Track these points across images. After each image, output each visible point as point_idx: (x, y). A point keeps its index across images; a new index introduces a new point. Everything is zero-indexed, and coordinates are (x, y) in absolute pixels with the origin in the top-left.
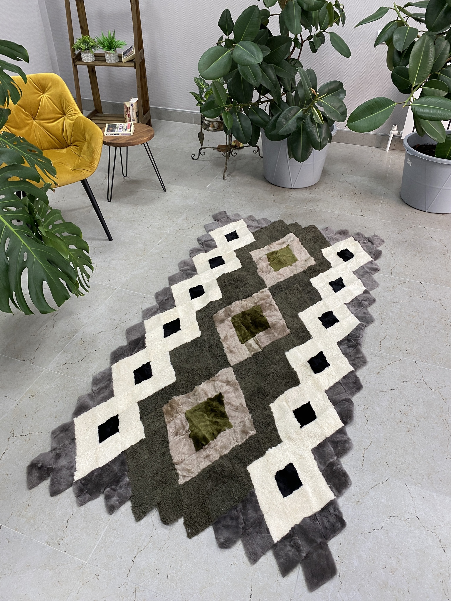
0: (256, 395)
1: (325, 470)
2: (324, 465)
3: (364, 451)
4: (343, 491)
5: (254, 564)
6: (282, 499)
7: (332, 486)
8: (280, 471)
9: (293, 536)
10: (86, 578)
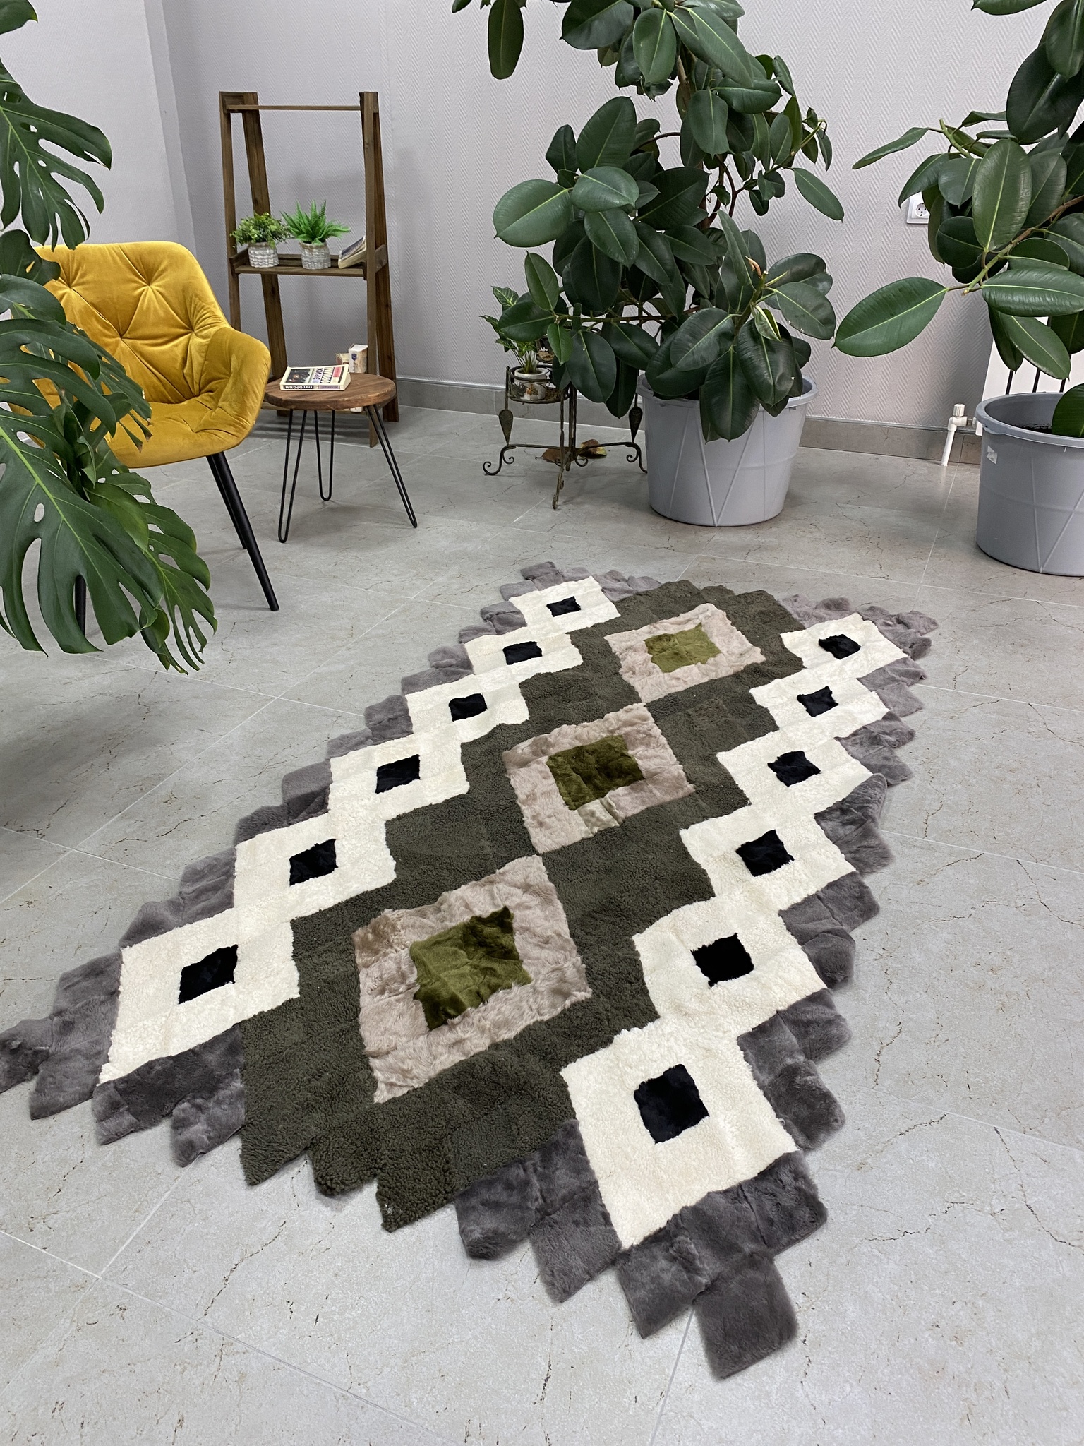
0: (597, 915)
1: (771, 1084)
2: (769, 1074)
3: (882, 1048)
4: (822, 1136)
5: (562, 1301)
6: (650, 1147)
7: (788, 1121)
8: (651, 1081)
9: (675, 1236)
10: (90, 1315)
